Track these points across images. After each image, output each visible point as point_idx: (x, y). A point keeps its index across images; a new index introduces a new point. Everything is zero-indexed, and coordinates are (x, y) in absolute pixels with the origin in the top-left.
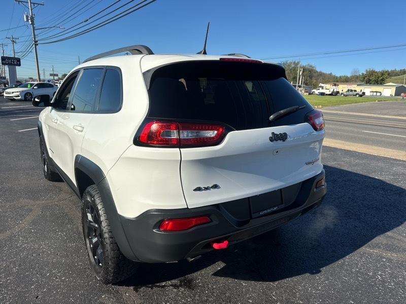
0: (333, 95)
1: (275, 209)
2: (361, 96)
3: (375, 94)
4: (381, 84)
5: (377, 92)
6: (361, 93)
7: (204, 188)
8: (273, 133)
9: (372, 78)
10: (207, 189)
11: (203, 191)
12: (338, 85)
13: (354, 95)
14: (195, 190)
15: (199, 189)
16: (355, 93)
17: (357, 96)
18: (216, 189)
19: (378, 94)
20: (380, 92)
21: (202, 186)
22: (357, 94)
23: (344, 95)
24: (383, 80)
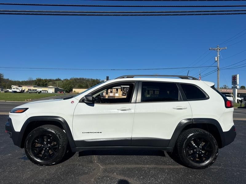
0: (22, 93)
2: (39, 93)
3: (44, 92)
4: (45, 86)
5: (45, 91)
6: (39, 91)
9: (41, 83)
12: (22, 87)
13: (35, 93)
16: (36, 91)
17: (37, 93)
19: (46, 92)
20: (47, 91)
22: (37, 92)
23: (29, 93)
24: (46, 84)
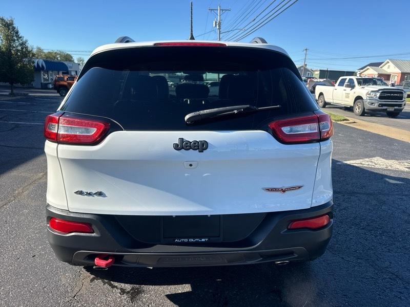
1: (203, 240)
7: (87, 193)
8: (182, 140)
10: (90, 194)
11: (85, 196)
14: (76, 193)
15: (81, 193)
18: (100, 198)
21: (84, 191)
